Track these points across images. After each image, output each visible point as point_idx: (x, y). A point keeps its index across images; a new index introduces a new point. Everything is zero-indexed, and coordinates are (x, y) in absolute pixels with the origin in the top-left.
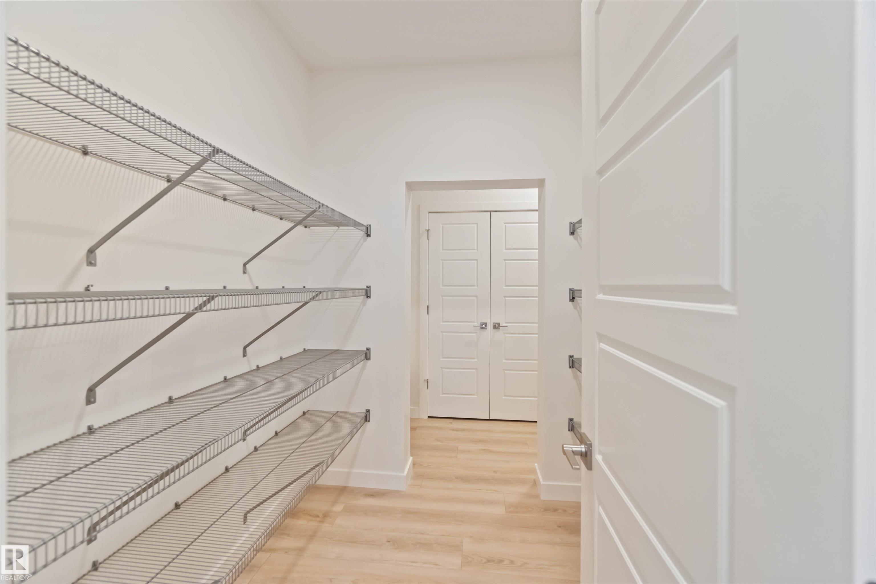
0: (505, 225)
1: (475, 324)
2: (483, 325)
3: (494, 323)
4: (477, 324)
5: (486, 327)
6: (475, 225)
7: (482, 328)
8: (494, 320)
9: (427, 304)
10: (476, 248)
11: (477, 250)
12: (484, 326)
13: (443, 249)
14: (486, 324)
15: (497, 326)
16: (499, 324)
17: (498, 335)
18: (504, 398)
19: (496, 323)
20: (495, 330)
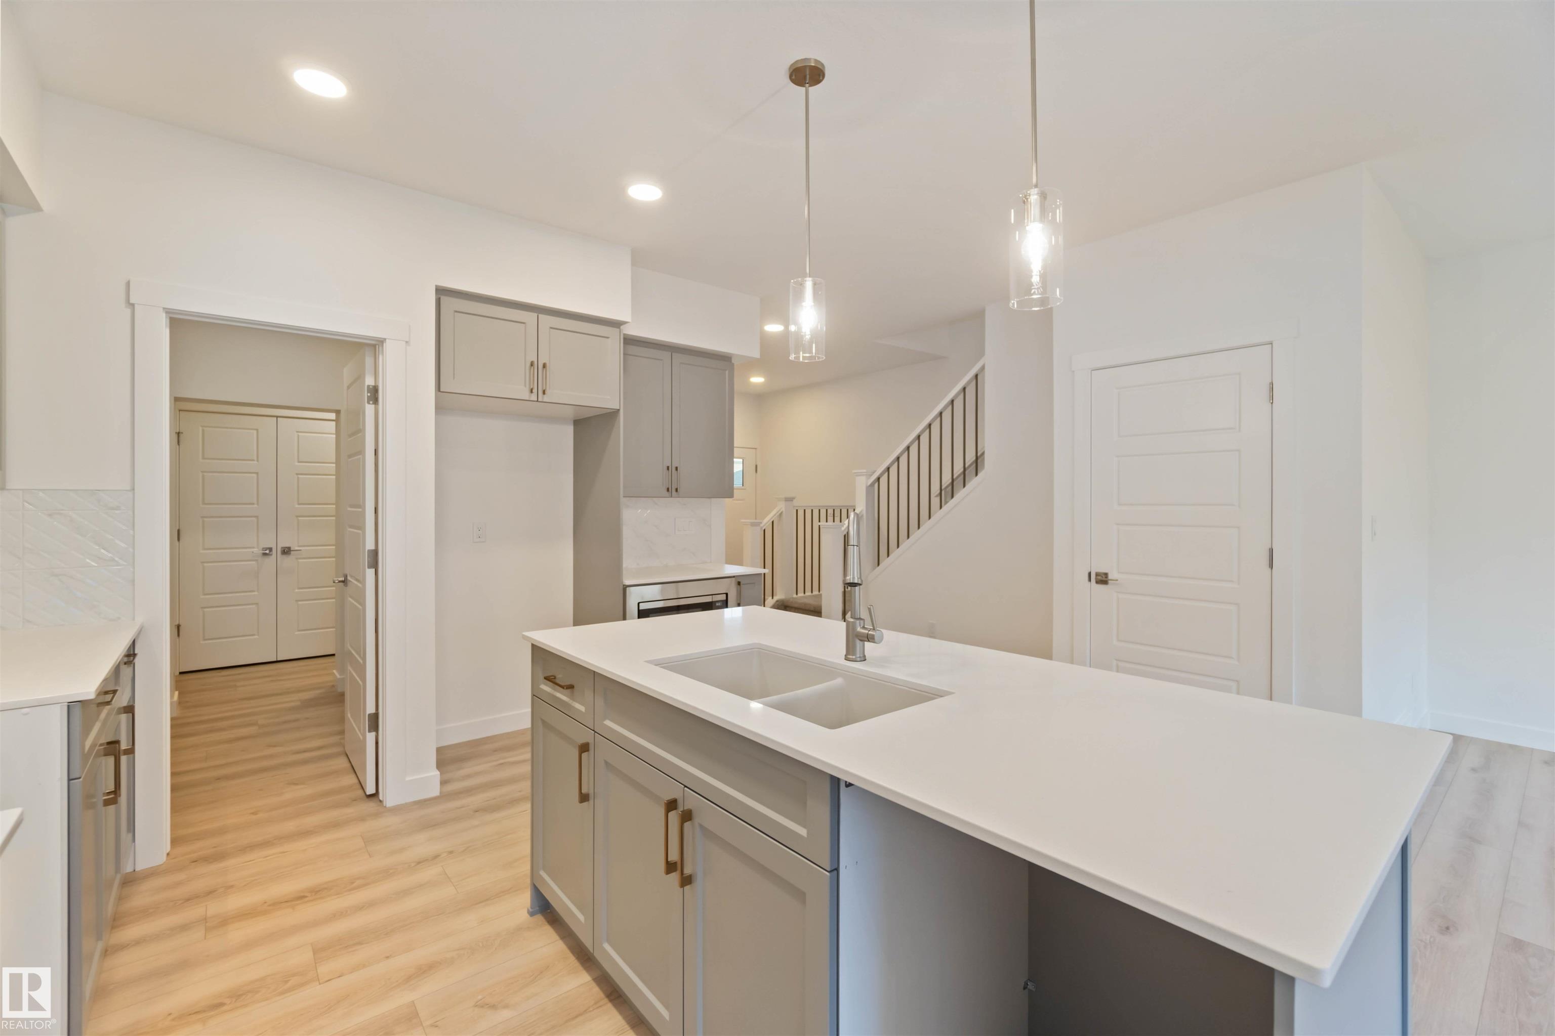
0: (298, 435)
1: (255, 550)
2: (266, 550)
3: (282, 548)
4: (257, 551)
5: (271, 553)
6: (255, 432)
7: (265, 554)
8: (283, 543)
9: (178, 528)
10: (255, 459)
11: (258, 461)
12: (267, 553)
13: (204, 458)
14: (271, 549)
15: (286, 551)
16: (289, 548)
17: (288, 561)
18: (296, 633)
19: (286, 547)
20: (284, 556)
